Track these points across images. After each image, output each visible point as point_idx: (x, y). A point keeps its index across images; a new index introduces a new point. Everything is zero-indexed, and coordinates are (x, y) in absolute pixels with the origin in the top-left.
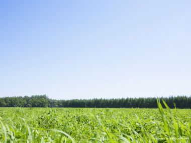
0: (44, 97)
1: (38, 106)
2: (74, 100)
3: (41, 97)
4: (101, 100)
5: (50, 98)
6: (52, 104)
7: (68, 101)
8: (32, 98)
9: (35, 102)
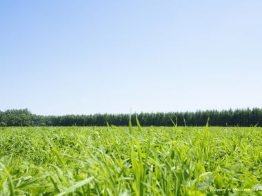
0: (25, 112)
1: (17, 125)
2: (67, 116)
3: (20, 112)
4: (105, 116)
5: (33, 113)
6: (37, 121)
7: (59, 118)
8: (7, 113)
9: (12, 119)
